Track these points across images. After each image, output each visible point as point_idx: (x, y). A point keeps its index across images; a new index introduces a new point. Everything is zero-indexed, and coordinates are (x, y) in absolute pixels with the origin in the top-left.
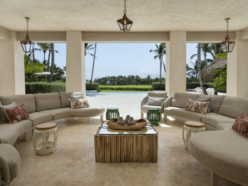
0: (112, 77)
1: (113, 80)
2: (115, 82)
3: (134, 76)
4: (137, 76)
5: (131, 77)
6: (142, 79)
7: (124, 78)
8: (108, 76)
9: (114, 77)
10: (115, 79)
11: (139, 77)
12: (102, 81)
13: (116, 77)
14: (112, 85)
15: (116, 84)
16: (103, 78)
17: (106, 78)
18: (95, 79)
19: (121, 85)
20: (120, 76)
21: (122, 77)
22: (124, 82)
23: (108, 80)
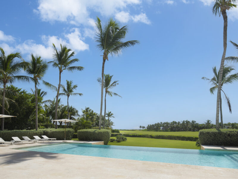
0: (165, 123)
1: (166, 126)
2: (168, 129)
3: (189, 122)
4: (193, 121)
5: (185, 122)
6: (200, 125)
7: (178, 124)
8: (161, 122)
9: (167, 123)
10: (169, 125)
11: (195, 122)
12: (155, 127)
13: (169, 123)
14: (165, 131)
15: (169, 130)
16: (156, 124)
17: (158, 124)
18: (148, 125)
19: (174, 131)
20: (173, 122)
21: (176, 123)
22: (178, 128)
23: (161, 126)
